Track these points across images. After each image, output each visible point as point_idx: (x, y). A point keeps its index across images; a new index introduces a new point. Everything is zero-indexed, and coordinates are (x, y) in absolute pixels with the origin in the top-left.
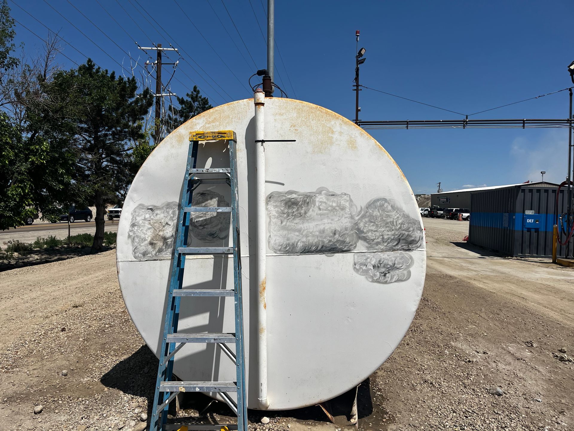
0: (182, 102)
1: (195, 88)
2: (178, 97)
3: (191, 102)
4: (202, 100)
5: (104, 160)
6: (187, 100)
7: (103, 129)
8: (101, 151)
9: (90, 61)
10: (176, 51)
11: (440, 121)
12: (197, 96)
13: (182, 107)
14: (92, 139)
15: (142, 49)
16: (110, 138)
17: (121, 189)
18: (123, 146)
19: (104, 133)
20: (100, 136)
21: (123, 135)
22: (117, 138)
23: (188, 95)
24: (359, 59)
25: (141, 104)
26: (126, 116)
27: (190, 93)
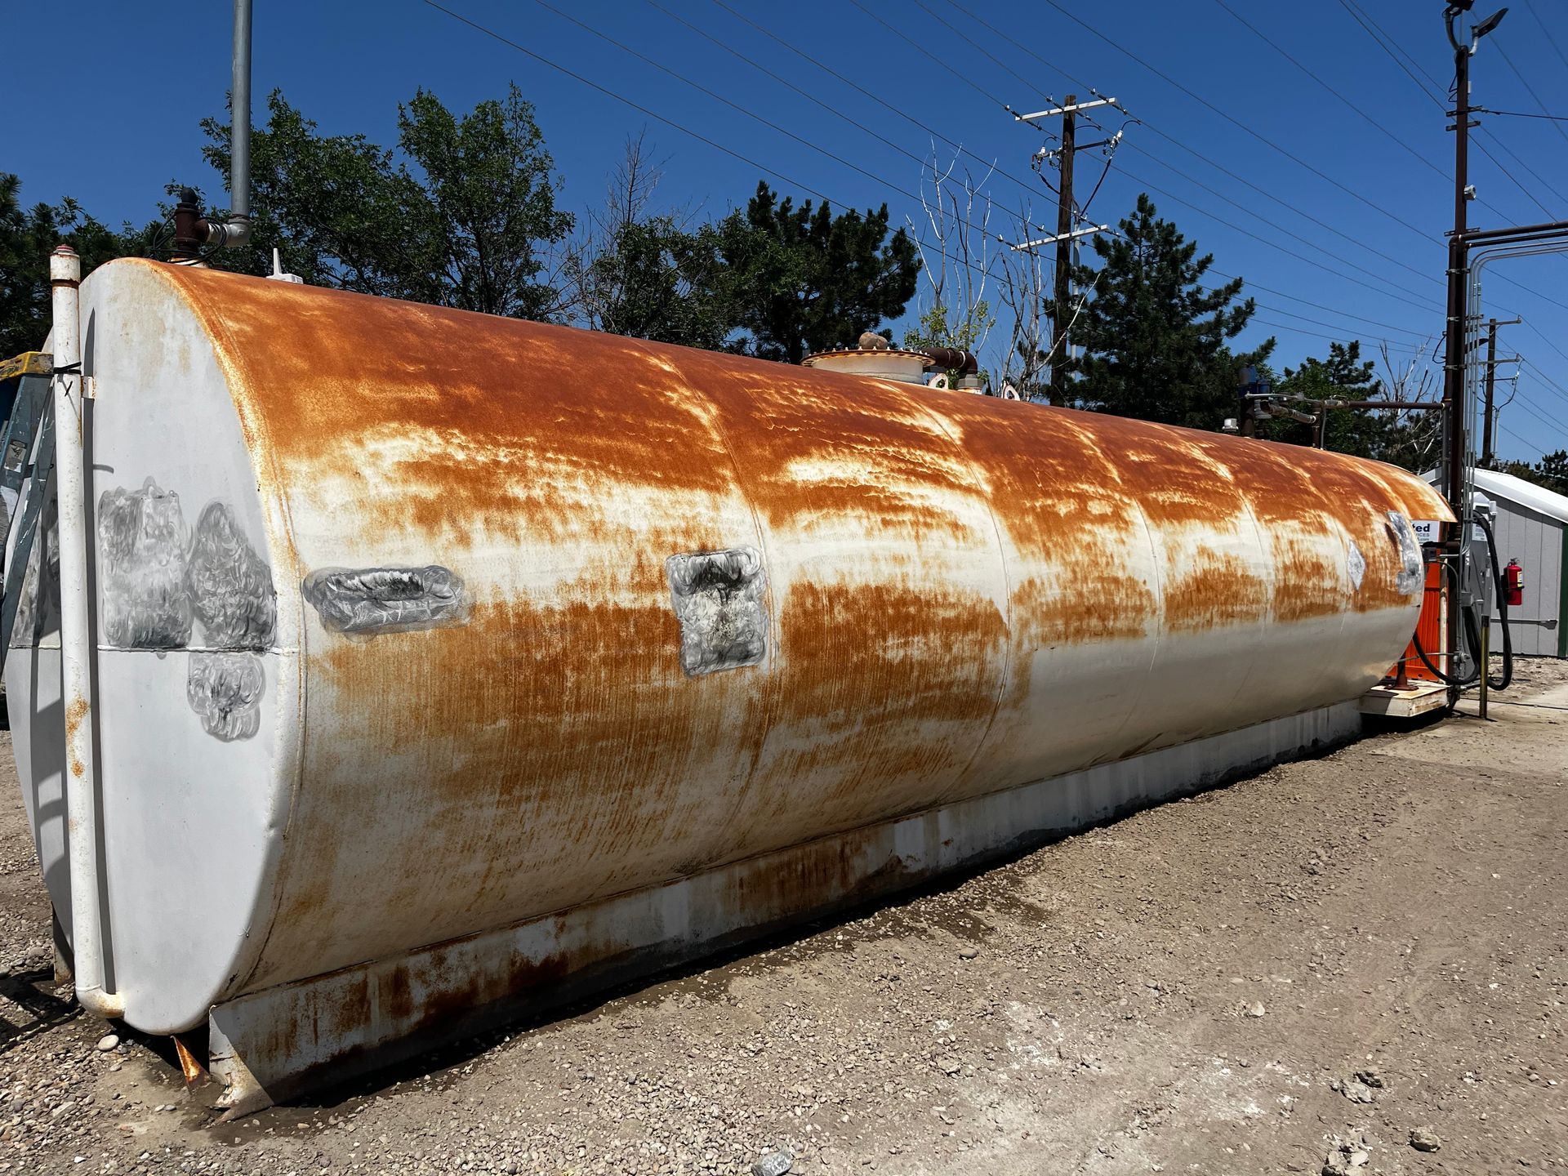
1: (1143, 201)
4: (1163, 232)
9: (762, 186)
10: (1113, 104)
12: (1149, 221)
15: (1027, 121)
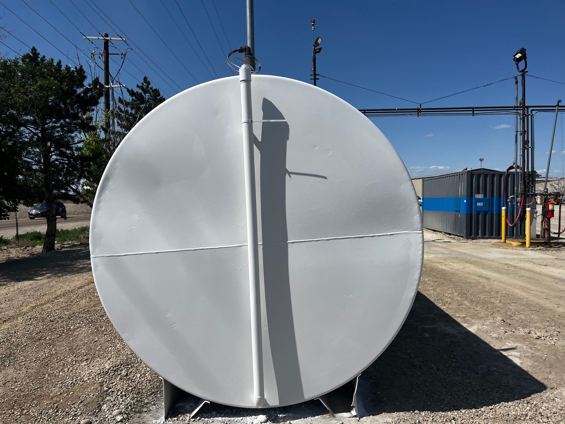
0: (132, 93)
1: (145, 79)
2: (128, 89)
3: (141, 93)
4: (153, 91)
5: (53, 154)
6: (137, 92)
7: (50, 121)
8: (49, 144)
9: (34, 49)
10: (124, 40)
11: (396, 110)
12: (147, 87)
13: (133, 99)
14: (39, 131)
15: (88, 39)
16: (59, 130)
17: (73, 184)
18: (73, 138)
19: (51, 125)
20: (47, 129)
21: (73, 126)
22: (66, 130)
23: (138, 86)
24: (316, 48)
25: (91, 94)
26: (75, 107)
27: (140, 85)
